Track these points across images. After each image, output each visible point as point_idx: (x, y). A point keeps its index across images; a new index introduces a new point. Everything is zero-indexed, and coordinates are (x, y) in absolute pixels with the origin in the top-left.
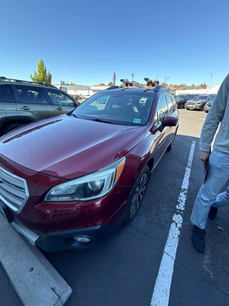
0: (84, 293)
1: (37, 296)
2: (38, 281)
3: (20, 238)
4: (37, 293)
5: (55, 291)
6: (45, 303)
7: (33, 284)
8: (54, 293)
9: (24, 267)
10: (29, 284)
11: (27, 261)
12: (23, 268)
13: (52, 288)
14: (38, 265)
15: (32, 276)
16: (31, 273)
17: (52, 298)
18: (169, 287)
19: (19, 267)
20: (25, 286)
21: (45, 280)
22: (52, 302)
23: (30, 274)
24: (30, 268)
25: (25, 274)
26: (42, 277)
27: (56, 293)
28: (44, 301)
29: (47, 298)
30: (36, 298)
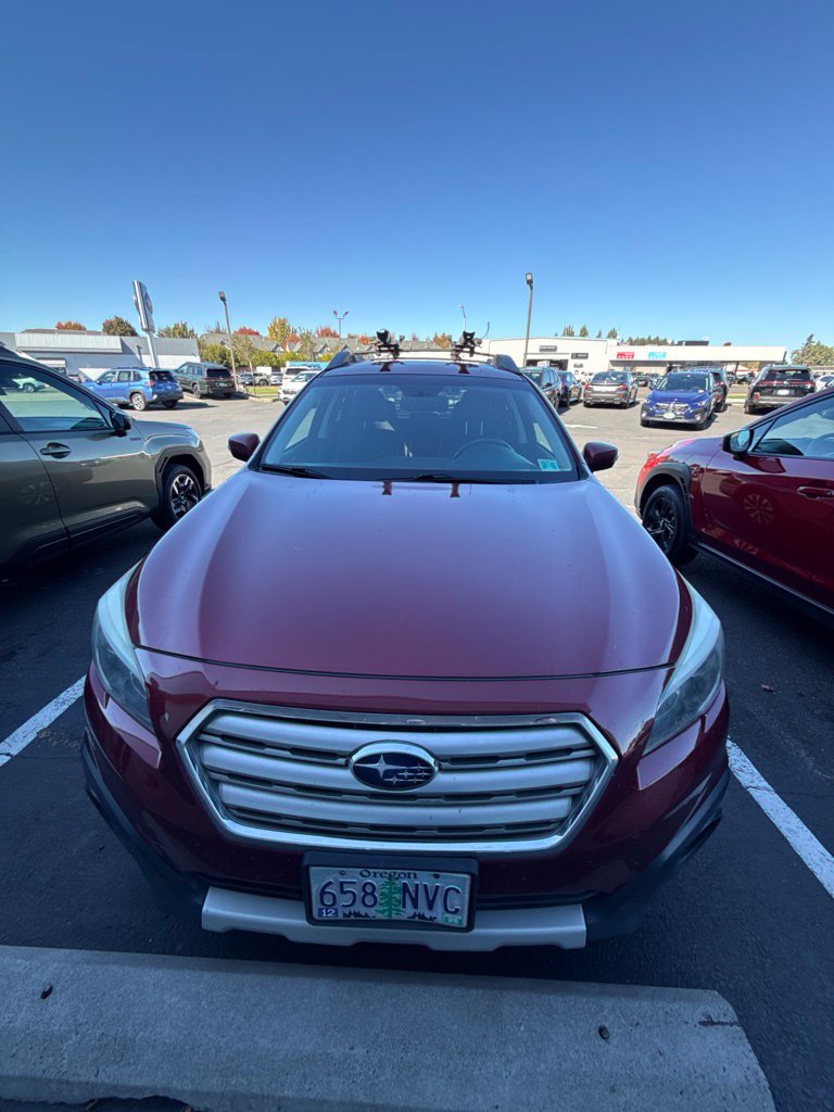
0: (732, 986)
1: (699, 1070)
2: (656, 1040)
3: (446, 989)
4: (691, 1067)
5: (715, 1020)
6: (733, 1066)
7: (653, 1058)
8: (720, 1027)
9: (577, 1048)
10: (648, 1068)
11: (562, 1025)
12: (577, 1051)
13: (703, 1023)
14: (602, 1008)
15: (627, 1044)
16: (614, 1041)
17: (730, 1041)
18: (821, 848)
19: (566, 1061)
20: (638, 1086)
21: (666, 1023)
22: (741, 1047)
23: (617, 1046)
24: (595, 1032)
25: (604, 1059)
26: (649, 1024)
27: (723, 1024)
28: (726, 1066)
29: (723, 1053)
30: (703, 1076)
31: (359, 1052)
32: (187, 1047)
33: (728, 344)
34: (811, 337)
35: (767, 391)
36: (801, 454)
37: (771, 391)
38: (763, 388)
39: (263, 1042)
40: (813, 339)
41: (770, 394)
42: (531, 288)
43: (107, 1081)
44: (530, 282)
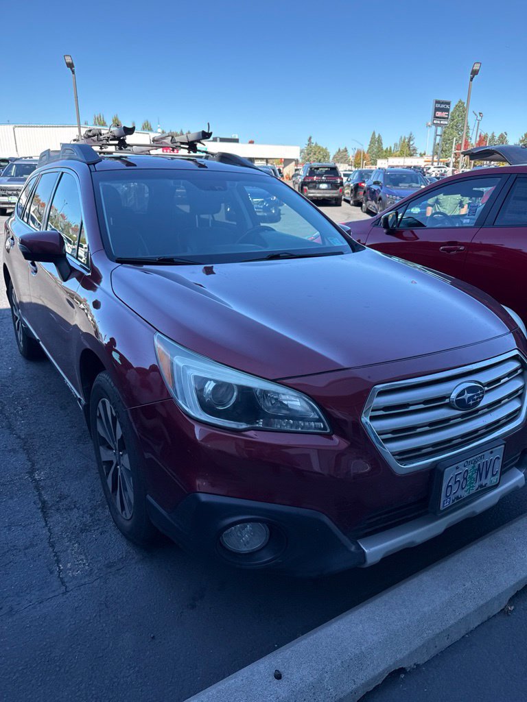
31: (468, 584)
32: (392, 636)
33: (252, 142)
34: (310, 138)
35: (311, 185)
36: (424, 226)
37: (315, 185)
38: (309, 183)
39: (426, 609)
40: (312, 140)
41: (315, 188)
42: (73, 72)
43: (363, 682)
44: (70, 65)
